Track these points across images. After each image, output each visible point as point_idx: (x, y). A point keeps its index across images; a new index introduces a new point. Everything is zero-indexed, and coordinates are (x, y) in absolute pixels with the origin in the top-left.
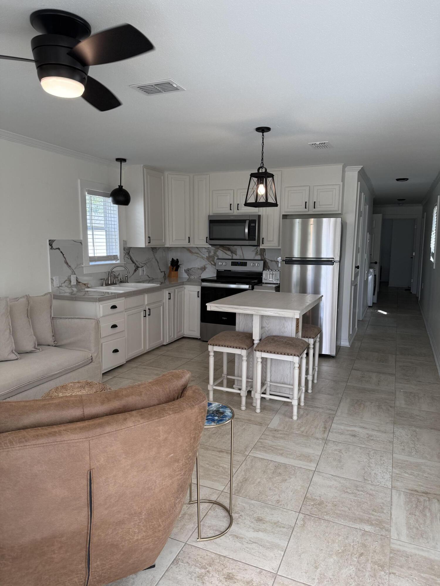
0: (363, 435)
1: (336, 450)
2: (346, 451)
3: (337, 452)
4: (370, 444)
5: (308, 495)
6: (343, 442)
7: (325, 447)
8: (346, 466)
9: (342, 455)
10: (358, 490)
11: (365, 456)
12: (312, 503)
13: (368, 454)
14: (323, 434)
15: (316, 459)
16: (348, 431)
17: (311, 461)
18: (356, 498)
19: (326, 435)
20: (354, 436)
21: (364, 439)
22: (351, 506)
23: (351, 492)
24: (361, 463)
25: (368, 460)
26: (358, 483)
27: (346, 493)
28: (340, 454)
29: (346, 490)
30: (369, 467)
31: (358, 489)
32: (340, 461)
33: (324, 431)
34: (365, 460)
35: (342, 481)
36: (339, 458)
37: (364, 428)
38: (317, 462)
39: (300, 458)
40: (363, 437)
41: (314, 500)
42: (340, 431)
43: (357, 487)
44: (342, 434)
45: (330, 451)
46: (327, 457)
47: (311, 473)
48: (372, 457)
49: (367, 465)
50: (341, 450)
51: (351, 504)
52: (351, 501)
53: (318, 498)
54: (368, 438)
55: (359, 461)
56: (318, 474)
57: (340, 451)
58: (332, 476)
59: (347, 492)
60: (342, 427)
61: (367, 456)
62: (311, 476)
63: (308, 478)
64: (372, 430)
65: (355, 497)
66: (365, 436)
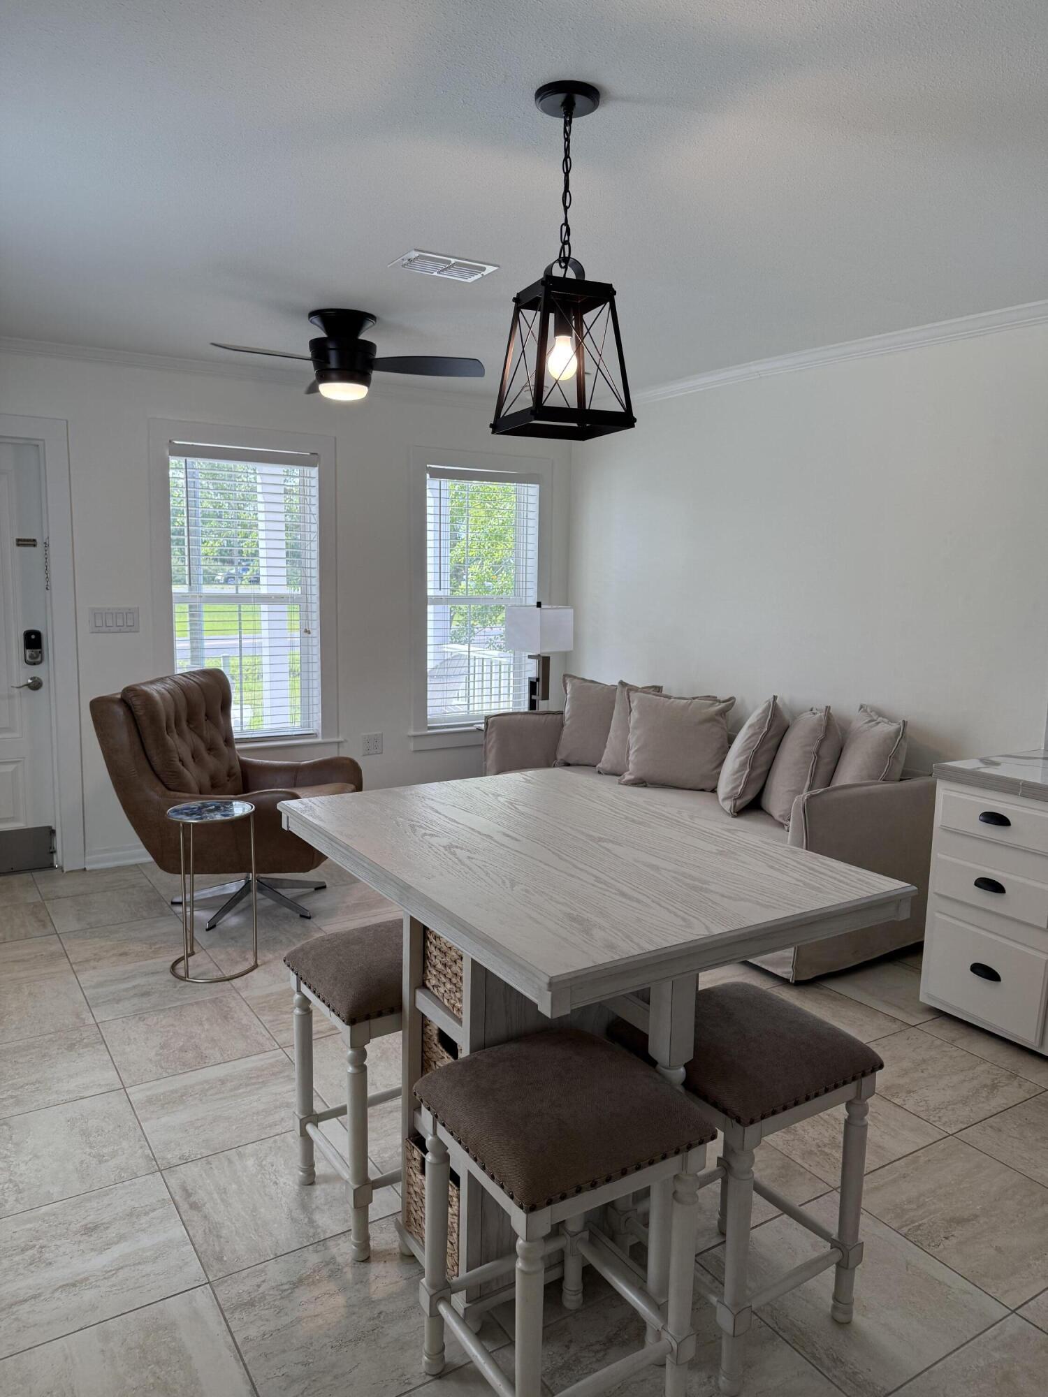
0: (62, 1250)
1: (114, 1155)
2: (85, 1166)
3: (105, 1150)
4: (29, 1226)
5: (103, 1047)
6: (110, 1190)
7: (148, 1148)
8: (64, 1130)
9: (88, 1150)
10: (12, 1097)
11: (26, 1180)
12: (85, 1041)
13: (20, 1192)
14: (184, 1182)
15: (144, 1110)
16: (121, 1238)
17: (150, 1101)
18: (10, 1082)
19: (173, 1182)
20: (89, 1230)
21: (53, 1236)
22: (14, 1067)
23: (26, 1087)
24: (31, 1156)
25: (16, 1173)
26: (17, 1110)
27: (34, 1081)
28: (94, 1151)
29: (37, 1085)
30: (5, 1157)
31: (14, 1099)
32: (85, 1133)
33: (187, 1194)
34: (23, 1167)
35: (55, 1096)
36: (92, 1139)
37: (74, 1285)
38: (134, 1106)
39: (179, 1094)
40: (58, 1243)
41: (86, 1046)
42: (144, 1220)
43: (18, 1102)
44: (132, 1214)
45: (125, 1144)
46: (120, 1126)
47: (127, 1082)
48: (6, 1186)
49: (11, 1159)
50: (100, 1162)
51: (16, 1069)
52: (17, 1074)
53: (81, 1051)
54: (41, 1247)
55: (36, 1157)
56: (113, 1084)
57: (101, 1159)
58: (81, 1095)
59: (33, 1084)
60: (146, 1241)
61: (22, 1183)
62: (124, 1076)
63: (125, 1069)
64: (40, 1295)
65: (13, 1084)
66: (53, 1248)
